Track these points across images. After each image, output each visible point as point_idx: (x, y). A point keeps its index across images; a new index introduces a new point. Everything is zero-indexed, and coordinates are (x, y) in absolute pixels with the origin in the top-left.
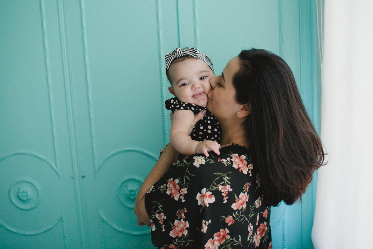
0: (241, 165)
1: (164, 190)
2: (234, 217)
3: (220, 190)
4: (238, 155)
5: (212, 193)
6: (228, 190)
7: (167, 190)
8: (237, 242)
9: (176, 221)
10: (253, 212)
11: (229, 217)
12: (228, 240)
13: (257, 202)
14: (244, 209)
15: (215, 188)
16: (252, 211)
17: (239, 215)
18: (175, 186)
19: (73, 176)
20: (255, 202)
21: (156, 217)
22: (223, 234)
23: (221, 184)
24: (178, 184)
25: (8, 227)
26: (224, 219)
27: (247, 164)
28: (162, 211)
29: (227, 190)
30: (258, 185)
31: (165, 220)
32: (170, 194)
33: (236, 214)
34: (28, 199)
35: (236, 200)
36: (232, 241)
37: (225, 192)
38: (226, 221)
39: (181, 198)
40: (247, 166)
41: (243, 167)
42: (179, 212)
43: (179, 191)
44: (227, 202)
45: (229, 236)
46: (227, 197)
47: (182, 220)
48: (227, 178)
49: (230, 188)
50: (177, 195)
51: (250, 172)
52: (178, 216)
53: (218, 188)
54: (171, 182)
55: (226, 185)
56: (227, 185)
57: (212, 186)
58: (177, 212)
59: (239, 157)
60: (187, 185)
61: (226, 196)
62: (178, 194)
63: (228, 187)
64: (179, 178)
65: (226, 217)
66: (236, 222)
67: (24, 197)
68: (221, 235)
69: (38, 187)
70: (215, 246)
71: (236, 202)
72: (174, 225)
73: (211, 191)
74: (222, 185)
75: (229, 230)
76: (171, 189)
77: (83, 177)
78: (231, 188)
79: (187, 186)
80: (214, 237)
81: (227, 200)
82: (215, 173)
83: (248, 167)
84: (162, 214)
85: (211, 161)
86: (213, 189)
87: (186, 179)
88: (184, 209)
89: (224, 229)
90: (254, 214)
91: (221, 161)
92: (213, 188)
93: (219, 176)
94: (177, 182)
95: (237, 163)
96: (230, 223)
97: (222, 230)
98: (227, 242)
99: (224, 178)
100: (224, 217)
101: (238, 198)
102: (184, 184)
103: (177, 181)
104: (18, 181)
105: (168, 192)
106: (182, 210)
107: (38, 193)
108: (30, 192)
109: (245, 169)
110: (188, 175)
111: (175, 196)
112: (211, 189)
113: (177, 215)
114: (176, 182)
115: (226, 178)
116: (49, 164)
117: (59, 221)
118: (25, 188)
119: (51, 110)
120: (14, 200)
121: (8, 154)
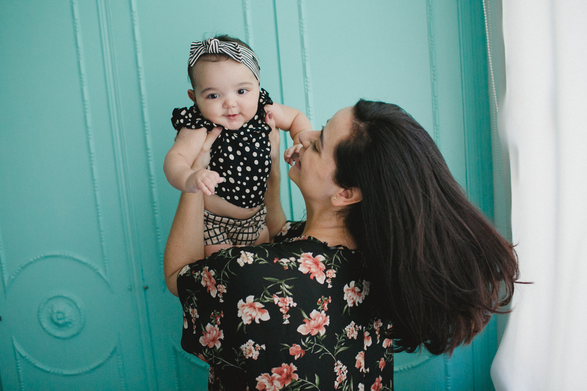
0: (313, 270)
1: (198, 279)
2: (303, 346)
3: (276, 303)
4: (313, 255)
5: (264, 306)
6: (290, 304)
8: (310, 385)
9: (209, 324)
10: (343, 344)
11: (295, 346)
12: (296, 381)
13: (350, 329)
14: (321, 335)
15: (268, 300)
16: (342, 342)
17: (312, 343)
19: (130, 288)
20: (346, 329)
21: (189, 311)
22: (287, 372)
23: (277, 295)
26: (286, 348)
27: (325, 268)
28: (196, 306)
29: (288, 305)
30: (347, 303)
31: (197, 319)
32: (205, 285)
33: (306, 341)
34: (67, 323)
35: (304, 321)
36: (303, 382)
37: (284, 307)
38: (290, 352)
39: (219, 296)
40: (325, 272)
41: (317, 273)
42: (214, 314)
44: (289, 322)
45: (297, 375)
46: (289, 316)
47: (216, 326)
48: (287, 286)
49: (292, 302)
51: (328, 281)
52: (213, 319)
53: (273, 300)
54: (206, 271)
55: (285, 297)
56: (287, 297)
57: (263, 296)
58: (213, 313)
59: (313, 257)
61: (287, 314)
63: (289, 301)
65: (289, 345)
66: (308, 353)
67: (61, 319)
68: (283, 372)
70: (275, 388)
71: (305, 323)
72: (206, 331)
73: (261, 303)
74: (279, 296)
75: (296, 366)
77: (146, 288)
78: (294, 302)
79: (226, 284)
80: (272, 374)
81: (288, 319)
82: (267, 279)
83: (326, 274)
84: (195, 310)
85: (262, 261)
86: (266, 301)
87: (224, 274)
88: (221, 312)
89: (289, 365)
90: (345, 347)
91: (279, 261)
92: (265, 299)
93: (274, 283)
95: (309, 266)
96: (298, 355)
97: (284, 365)
98: (295, 384)
99: (281, 286)
100: (286, 345)
101: (309, 317)
102: (222, 279)
104: (51, 296)
106: (218, 312)
107: (80, 312)
108: (69, 312)
109: (321, 276)
111: (212, 290)
112: (262, 299)
113: (211, 318)
115: (285, 287)
116: (95, 270)
117: (112, 353)
118: (61, 306)
119: (95, 191)
120: (46, 324)
121: (35, 258)
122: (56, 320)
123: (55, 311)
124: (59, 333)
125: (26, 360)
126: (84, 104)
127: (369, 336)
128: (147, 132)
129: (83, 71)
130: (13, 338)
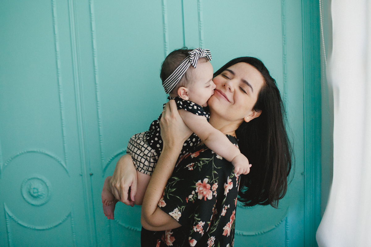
1: (195, 198)
7: (197, 196)
18: (205, 187)
19: (81, 174)
24: (208, 183)
25: (20, 222)
32: (202, 197)
34: (39, 195)
39: (214, 194)
43: (211, 189)
50: (210, 194)
54: (200, 185)
60: (217, 179)
62: (211, 192)
64: (208, 177)
67: (36, 193)
69: (48, 184)
76: (202, 192)
77: (91, 175)
79: (217, 181)
87: (215, 174)
94: (207, 182)
102: (214, 180)
103: (206, 180)
104: (30, 178)
105: (200, 197)
107: (48, 189)
108: (41, 188)
110: (215, 169)
111: (208, 196)
114: (205, 182)
116: (58, 162)
117: (68, 217)
118: (36, 185)
119: (61, 110)
120: (26, 196)
121: (21, 152)
122: (32, 193)
123: (32, 187)
124: (34, 202)
125: (12, 219)
126: (56, 54)
127: (231, 181)
128: (96, 73)
129: (56, 32)
130: (5, 204)
